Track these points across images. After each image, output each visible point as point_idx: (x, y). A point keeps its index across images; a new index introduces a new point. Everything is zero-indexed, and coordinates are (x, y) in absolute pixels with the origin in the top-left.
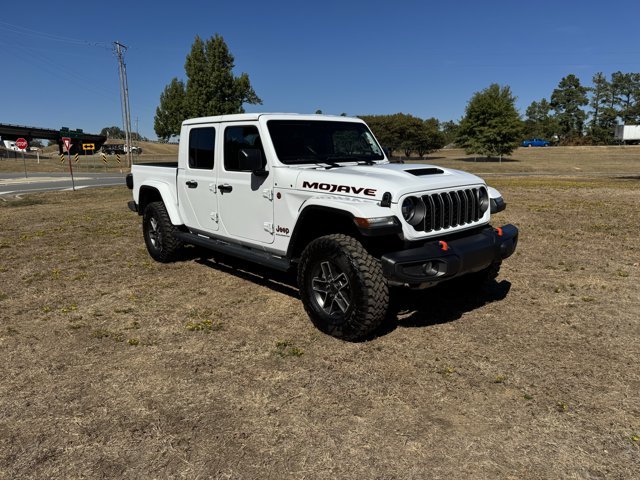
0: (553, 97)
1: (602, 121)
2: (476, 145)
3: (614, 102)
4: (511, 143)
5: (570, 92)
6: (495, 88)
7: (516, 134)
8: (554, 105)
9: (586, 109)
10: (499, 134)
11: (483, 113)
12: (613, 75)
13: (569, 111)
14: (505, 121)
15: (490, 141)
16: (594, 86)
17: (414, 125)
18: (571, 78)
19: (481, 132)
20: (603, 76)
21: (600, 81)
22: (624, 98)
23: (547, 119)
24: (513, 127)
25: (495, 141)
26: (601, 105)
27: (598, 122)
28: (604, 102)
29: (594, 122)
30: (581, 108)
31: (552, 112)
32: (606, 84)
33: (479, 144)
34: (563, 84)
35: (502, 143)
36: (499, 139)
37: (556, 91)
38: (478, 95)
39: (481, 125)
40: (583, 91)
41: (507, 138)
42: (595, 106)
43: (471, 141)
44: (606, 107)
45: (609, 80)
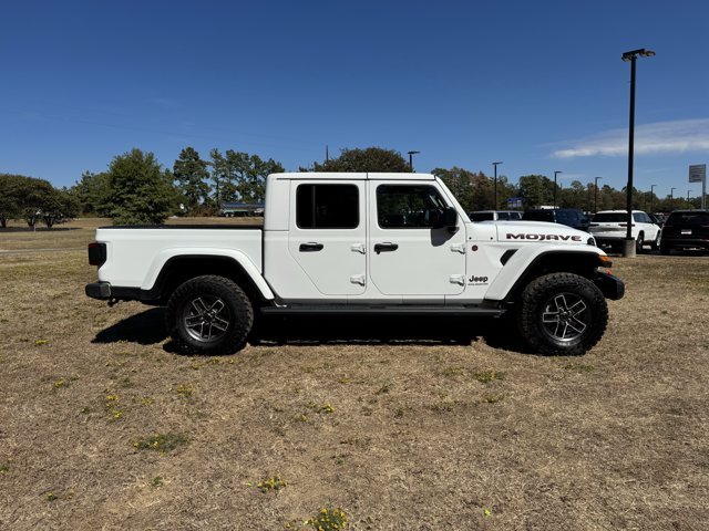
0: (175, 168)
1: (224, 194)
2: (126, 214)
3: (231, 178)
4: (164, 213)
5: (190, 164)
6: (138, 154)
7: (168, 204)
8: (177, 176)
9: (209, 182)
10: (151, 203)
11: (130, 179)
12: (227, 152)
13: (193, 183)
14: (156, 190)
15: (140, 210)
16: (212, 160)
17: (39, 188)
18: (190, 150)
19: (129, 199)
20: (219, 152)
21: (217, 156)
22: (239, 174)
23: (173, 190)
24: (164, 196)
25: (147, 210)
26: (221, 180)
27: (220, 195)
28: (223, 176)
29: (217, 195)
30: (204, 180)
31: (177, 183)
32: (223, 160)
33: (130, 214)
34: (184, 155)
35: (155, 212)
36: (151, 208)
37: (177, 162)
38: (120, 159)
39: (128, 192)
40: (203, 164)
41: (160, 207)
42: (216, 180)
43: (118, 210)
44: (225, 181)
45: (224, 156)
